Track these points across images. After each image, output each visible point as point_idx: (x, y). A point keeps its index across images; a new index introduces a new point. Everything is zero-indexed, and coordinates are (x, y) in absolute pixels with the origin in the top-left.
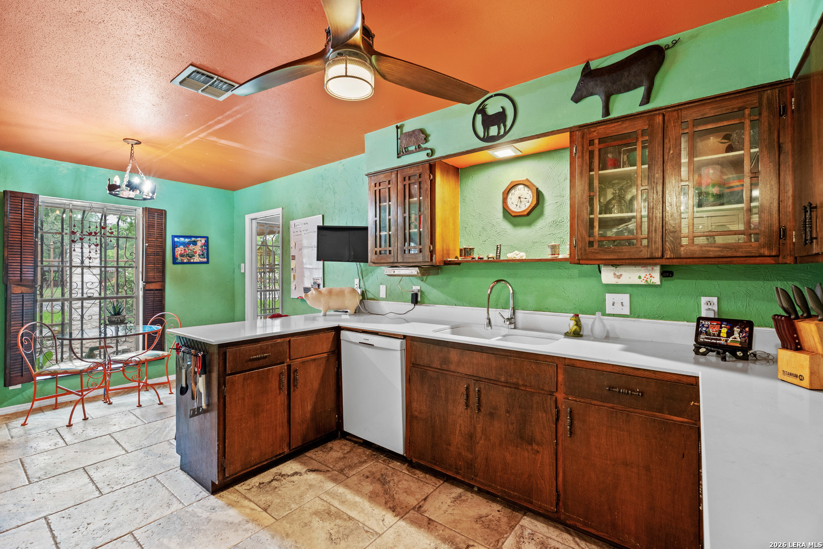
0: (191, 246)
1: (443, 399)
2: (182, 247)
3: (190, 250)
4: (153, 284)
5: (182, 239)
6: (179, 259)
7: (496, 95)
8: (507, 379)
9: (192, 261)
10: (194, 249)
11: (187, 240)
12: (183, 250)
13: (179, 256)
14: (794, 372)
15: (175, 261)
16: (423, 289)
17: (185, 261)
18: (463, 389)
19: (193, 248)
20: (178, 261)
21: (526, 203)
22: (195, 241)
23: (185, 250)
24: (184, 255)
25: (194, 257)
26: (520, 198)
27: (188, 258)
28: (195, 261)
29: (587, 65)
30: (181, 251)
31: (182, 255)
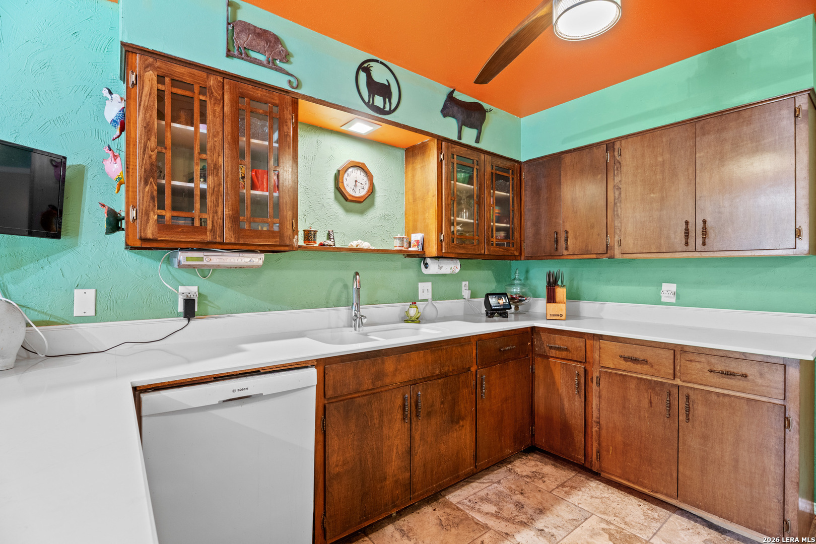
1: (377, 426)
7: (382, 63)
8: (441, 371)
14: (557, 314)
16: (203, 291)
18: (399, 402)
21: (360, 188)
26: (356, 181)
29: (453, 92)
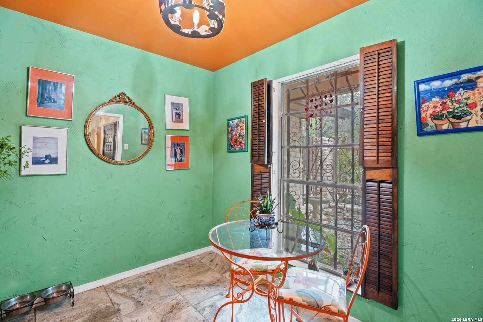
0: (461, 94)
2: (436, 99)
3: (458, 102)
4: (377, 171)
5: (437, 84)
6: (431, 125)
9: (463, 125)
10: (468, 98)
11: (448, 83)
12: (439, 105)
13: (429, 119)
15: (421, 131)
17: (445, 127)
19: (466, 96)
20: (429, 129)
22: (469, 81)
23: (443, 104)
24: (443, 115)
25: (469, 117)
27: (452, 120)
28: (472, 124)
30: (435, 107)
31: (436, 117)
